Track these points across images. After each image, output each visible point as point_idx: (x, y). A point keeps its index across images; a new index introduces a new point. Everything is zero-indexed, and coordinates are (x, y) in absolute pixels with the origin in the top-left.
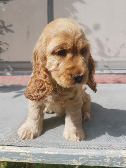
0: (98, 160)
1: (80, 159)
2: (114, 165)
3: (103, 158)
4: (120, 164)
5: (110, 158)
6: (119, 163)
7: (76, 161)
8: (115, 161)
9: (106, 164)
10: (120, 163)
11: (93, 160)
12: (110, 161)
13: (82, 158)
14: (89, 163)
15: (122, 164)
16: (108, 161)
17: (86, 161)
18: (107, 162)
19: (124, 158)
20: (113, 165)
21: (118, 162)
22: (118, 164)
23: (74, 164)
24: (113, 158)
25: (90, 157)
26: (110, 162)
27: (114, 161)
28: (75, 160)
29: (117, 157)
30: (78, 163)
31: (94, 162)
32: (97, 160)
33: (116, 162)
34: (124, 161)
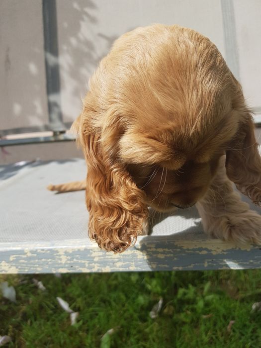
0: (45, 258)
1: (11, 259)
2: (78, 268)
3: (53, 254)
4: (87, 265)
5: (66, 253)
6: (85, 263)
7: (7, 264)
8: (77, 259)
9: (62, 268)
10: (88, 262)
11: (37, 261)
12: (68, 260)
13: (16, 257)
14: (31, 267)
15: (92, 263)
16: (64, 259)
17: (23, 263)
18: (63, 261)
19: (92, 250)
20: (75, 269)
21: (83, 262)
22: (83, 266)
23: (5, 271)
24: (71, 252)
25: (29, 254)
26: (69, 262)
27: (75, 260)
28: (3, 261)
29: (79, 250)
30: (11, 269)
31: (39, 265)
32: (43, 260)
33: (80, 261)
34: (94, 258)
